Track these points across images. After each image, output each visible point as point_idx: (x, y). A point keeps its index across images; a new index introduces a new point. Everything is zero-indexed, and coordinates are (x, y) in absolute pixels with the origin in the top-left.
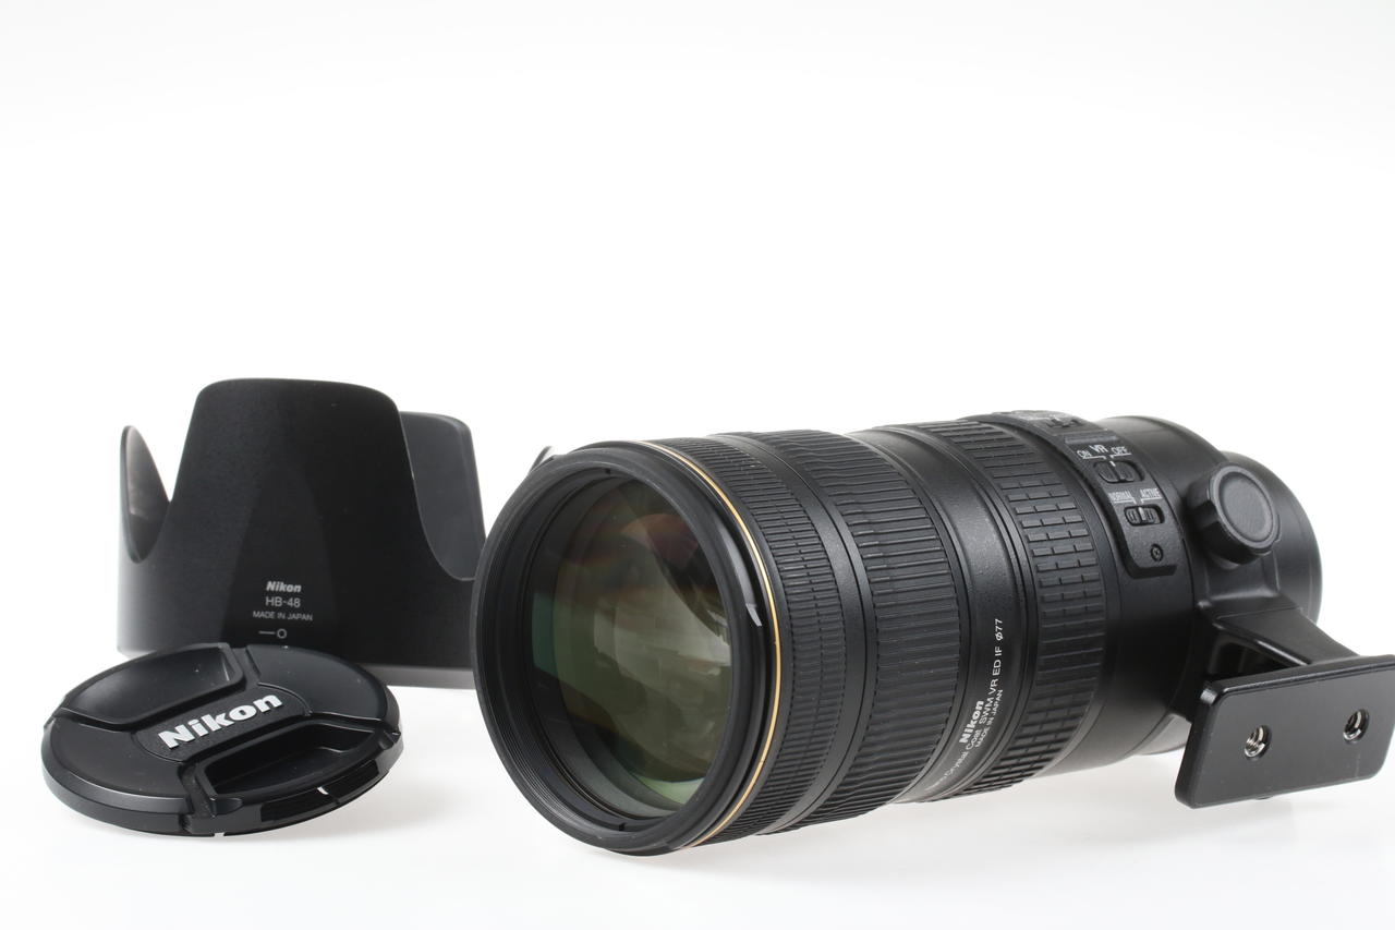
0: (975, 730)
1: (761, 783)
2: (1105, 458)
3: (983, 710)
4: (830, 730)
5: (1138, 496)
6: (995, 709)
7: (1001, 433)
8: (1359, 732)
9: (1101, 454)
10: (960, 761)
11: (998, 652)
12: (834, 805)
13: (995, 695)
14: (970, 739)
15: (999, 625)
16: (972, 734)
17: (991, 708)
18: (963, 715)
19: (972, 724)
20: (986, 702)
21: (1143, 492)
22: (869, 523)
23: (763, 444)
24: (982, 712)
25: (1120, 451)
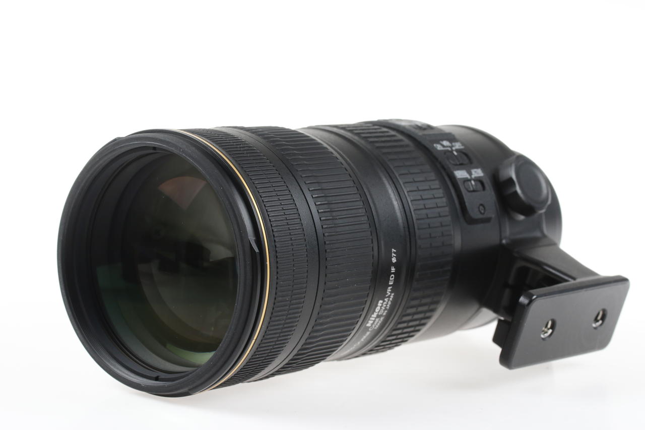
0: (376, 318)
1: (252, 352)
2: (449, 149)
3: (382, 306)
4: (295, 320)
5: (470, 174)
6: (388, 306)
7: (387, 132)
8: (600, 322)
9: (447, 147)
10: (365, 337)
11: (393, 270)
12: (294, 363)
13: (389, 297)
14: (372, 324)
15: (394, 253)
16: (373, 321)
17: (387, 305)
18: (371, 309)
19: (375, 315)
20: (384, 301)
21: (473, 171)
22: (321, 189)
23: (253, 135)
24: (382, 307)
25: (458, 146)
